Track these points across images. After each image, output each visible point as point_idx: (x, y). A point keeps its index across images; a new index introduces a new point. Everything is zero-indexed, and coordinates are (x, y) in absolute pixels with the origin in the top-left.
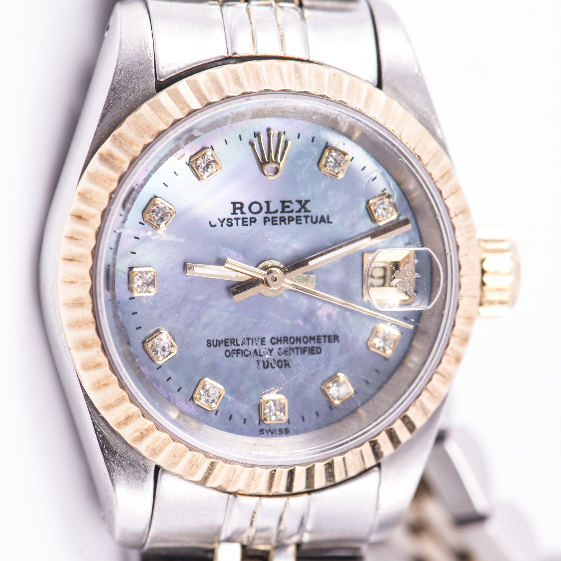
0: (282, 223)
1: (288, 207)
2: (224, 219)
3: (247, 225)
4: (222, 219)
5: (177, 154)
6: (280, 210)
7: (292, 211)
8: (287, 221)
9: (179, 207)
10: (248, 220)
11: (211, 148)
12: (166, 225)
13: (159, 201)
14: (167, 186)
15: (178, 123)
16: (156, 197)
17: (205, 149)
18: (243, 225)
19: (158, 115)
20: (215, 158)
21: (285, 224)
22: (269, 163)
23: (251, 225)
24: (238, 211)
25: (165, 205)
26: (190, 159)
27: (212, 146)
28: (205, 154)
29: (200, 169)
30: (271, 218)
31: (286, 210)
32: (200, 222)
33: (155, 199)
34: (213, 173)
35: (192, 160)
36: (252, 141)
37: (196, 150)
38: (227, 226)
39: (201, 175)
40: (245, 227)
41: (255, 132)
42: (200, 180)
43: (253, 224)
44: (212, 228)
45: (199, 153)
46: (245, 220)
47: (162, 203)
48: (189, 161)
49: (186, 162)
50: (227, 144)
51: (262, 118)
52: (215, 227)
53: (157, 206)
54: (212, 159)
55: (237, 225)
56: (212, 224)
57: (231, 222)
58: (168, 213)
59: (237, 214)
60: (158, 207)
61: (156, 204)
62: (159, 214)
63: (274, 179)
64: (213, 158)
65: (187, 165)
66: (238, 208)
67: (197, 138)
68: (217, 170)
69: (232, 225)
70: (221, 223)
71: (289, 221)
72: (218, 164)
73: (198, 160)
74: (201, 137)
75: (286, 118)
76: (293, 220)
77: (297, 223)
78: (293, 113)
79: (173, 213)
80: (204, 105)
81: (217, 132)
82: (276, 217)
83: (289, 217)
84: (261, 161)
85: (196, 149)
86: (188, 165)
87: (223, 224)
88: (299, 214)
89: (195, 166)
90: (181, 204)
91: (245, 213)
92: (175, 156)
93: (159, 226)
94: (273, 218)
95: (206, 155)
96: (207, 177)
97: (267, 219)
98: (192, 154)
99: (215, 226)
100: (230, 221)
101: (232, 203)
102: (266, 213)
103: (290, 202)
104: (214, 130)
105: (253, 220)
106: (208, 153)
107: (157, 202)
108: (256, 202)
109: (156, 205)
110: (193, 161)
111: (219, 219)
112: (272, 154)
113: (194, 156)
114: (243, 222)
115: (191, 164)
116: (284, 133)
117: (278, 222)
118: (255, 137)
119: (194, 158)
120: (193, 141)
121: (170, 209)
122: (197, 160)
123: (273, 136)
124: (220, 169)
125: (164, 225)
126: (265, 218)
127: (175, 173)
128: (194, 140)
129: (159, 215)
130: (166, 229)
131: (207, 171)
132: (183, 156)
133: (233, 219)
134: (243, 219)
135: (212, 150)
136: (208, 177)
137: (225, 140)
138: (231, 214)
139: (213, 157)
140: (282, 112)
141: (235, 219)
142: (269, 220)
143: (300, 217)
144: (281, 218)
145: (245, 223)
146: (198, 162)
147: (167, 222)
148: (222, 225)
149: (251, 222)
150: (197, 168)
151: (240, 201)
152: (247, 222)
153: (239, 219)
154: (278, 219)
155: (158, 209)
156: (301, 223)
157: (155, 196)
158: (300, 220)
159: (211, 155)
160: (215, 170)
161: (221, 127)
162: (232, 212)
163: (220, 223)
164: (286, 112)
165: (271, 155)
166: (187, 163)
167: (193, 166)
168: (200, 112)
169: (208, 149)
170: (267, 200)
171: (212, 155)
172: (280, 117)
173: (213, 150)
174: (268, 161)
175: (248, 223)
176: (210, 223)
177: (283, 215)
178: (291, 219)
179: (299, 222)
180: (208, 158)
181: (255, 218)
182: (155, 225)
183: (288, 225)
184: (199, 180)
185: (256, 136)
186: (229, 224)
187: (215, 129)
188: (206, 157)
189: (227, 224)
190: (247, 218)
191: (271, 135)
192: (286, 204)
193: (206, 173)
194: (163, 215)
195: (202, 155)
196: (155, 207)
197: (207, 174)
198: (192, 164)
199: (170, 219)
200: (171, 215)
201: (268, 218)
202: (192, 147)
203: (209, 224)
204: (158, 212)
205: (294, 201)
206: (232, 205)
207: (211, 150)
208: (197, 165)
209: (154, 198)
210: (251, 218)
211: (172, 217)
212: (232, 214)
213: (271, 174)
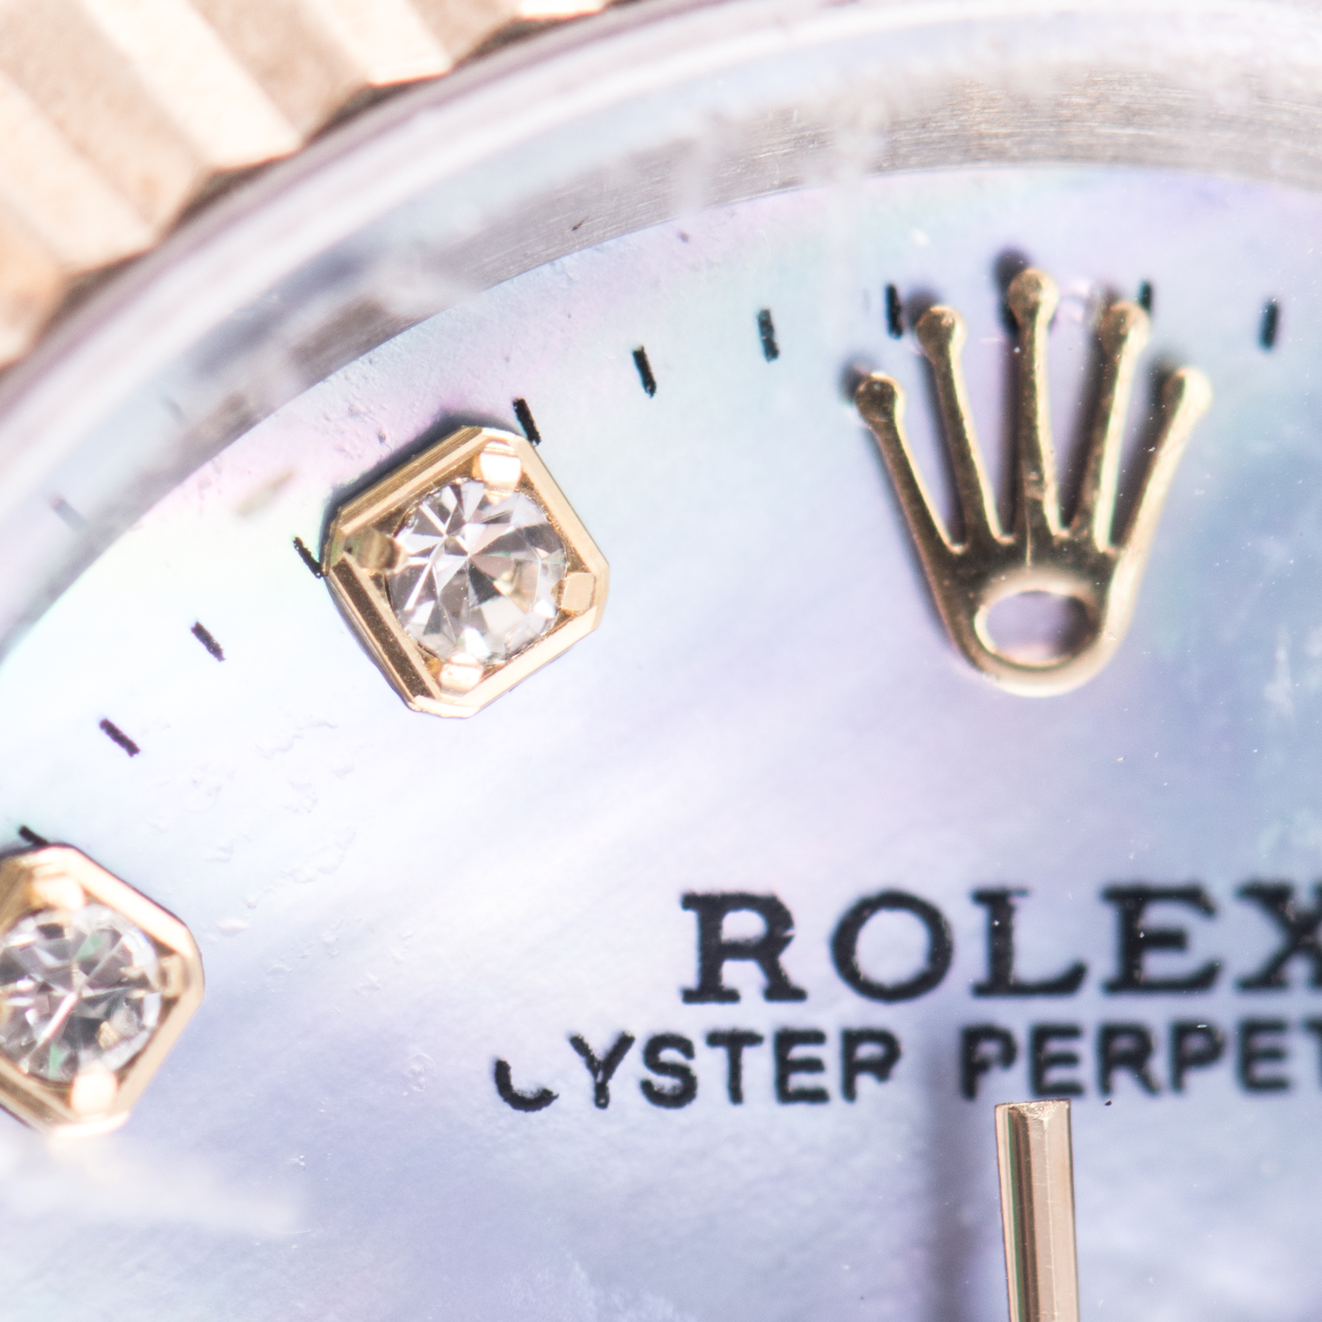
0: (1123, 1080)
1: (1173, 940)
2: (624, 1042)
3: (817, 1096)
4: (600, 1045)
5: (218, 471)
6: (1103, 965)
7: (1204, 979)
8: (1160, 1065)
9: (233, 932)
10: (830, 1053)
11: (518, 425)
12: (127, 1085)
13: (61, 875)
14: (132, 749)
15: (244, 197)
16: (34, 841)
17: (465, 430)
18: (786, 1095)
19: (60, 125)
20: (546, 509)
21: (1148, 1085)
22: (1010, 558)
23: (849, 1091)
24: (739, 973)
25: (114, 910)
26: (333, 514)
27: (521, 409)
28: (466, 470)
29: (420, 601)
30: (1022, 1038)
31: (1157, 964)
32: (417, 1067)
33: (28, 860)
34: (531, 642)
35: (348, 528)
36: (862, 369)
37: (382, 439)
38: (641, 1101)
39: (429, 656)
40: (800, 1110)
41: (891, 293)
42: (420, 701)
43: (866, 1083)
44: (520, 1114)
45: (416, 464)
46: (799, 1052)
47: (91, 899)
48: (327, 537)
49: (298, 543)
50: (649, 383)
51: (961, 163)
52: (544, 1113)
53: (43, 919)
54: (524, 516)
55: (736, 1094)
56: (522, 1083)
57: (682, 1072)
58: (142, 982)
59: (731, 996)
60: (52, 932)
61: (36, 903)
62: (59, 991)
63: (1053, 702)
64: (531, 507)
65: (305, 569)
66: (739, 950)
67: (399, 339)
68: (564, 617)
69: (685, 1093)
70: (595, 1074)
71: (1183, 1063)
72: (577, 565)
73: (403, 525)
74: (425, 325)
75: (1160, 164)
76: (1210, 1056)
77: (1253, 1085)
78: (1228, 122)
79: (186, 980)
80: (464, 46)
81: (570, 279)
82: (1071, 1032)
83: (1182, 1031)
84: (945, 537)
85: (386, 432)
86: (315, 568)
87: (613, 1085)
88: (1265, 1005)
89: (376, 579)
90: (251, 906)
91: (797, 995)
92: (204, 485)
93: (62, 1090)
94: (1042, 1034)
95: (472, 479)
96: (479, 672)
97: (990, 1049)
98: (352, 473)
99: (543, 1098)
100: (669, 1055)
101: (690, 901)
102: (981, 991)
103: (1193, 897)
104: (546, 269)
105: (867, 1051)
106: (488, 466)
107: (44, 890)
108: (895, 900)
109: (35, 912)
110: (364, 534)
111: (579, 1044)
112: (1040, 482)
113: (371, 493)
114: (785, 1067)
115: (340, 555)
116: (1146, 298)
117: (1086, 1072)
118: (895, 327)
119: (371, 503)
120: (364, 358)
121: (163, 950)
122: (392, 522)
123: (1052, 323)
124: (594, 609)
125: (111, 1081)
126: (973, 1036)
127: (199, 631)
128: (370, 354)
129: (68, 1001)
130: (121, 1119)
131: (479, 621)
132: (279, 484)
133: (699, 1045)
134: (786, 1039)
135: (522, 439)
136: (489, 671)
137: (640, 359)
138: (677, 999)
139: (537, 500)
140: (1129, 116)
141: (714, 1039)
142: (1008, 1057)
143: (1276, 1026)
144: (1109, 1033)
145: (800, 1080)
146: (408, 541)
147: (132, 1062)
148: (601, 1096)
149: (852, 1068)
150: (394, 591)
151: (757, 885)
152: (814, 1066)
153: (752, 1039)
154: (1086, 1048)
155: (53, 942)
156: (1277, 1085)
157: (25, 833)
158: (1276, 1055)
159: (515, 478)
160: (551, 614)
161: (601, 240)
162: (691, 979)
163: (584, 1080)
164: (1167, 118)
165: (1030, 492)
166: (305, 554)
167: (364, 575)
168: (440, 103)
169: (487, 432)
170: (992, 878)
171: (525, 484)
172: (1115, 159)
173: (533, 435)
174: (1006, 540)
175: (830, 1079)
176: (501, 1072)
177: (1131, 1009)
178: (1195, 1044)
179: (1264, 1070)
180: (484, 503)
181: (886, 1039)
182: (32, 1086)
183: (1167, 1103)
184: (405, 699)
185: (904, 319)
186: (666, 1083)
187: (550, 260)
188: (472, 494)
189: (647, 1087)
190: (816, 1037)
191: (1032, 312)
192: (1159, 916)
193: (470, 634)
194: (92, 1002)
195: (441, 483)
196: (27, 934)
197: (474, 646)
198: (351, 560)
199: (154, 1033)
200: (168, 1005)
201: (1004, 1038)
202: (353, 413)
203: (490, 1087)
204: (49, 971)
205: (1220, 888)
206: (690, 919)
207: (518, 440)
208: (398, 569)
209: (20, 852)
210: (852, 1039)
211: (179, 1015)
212: (690, 996)
213: (1035, 654)
